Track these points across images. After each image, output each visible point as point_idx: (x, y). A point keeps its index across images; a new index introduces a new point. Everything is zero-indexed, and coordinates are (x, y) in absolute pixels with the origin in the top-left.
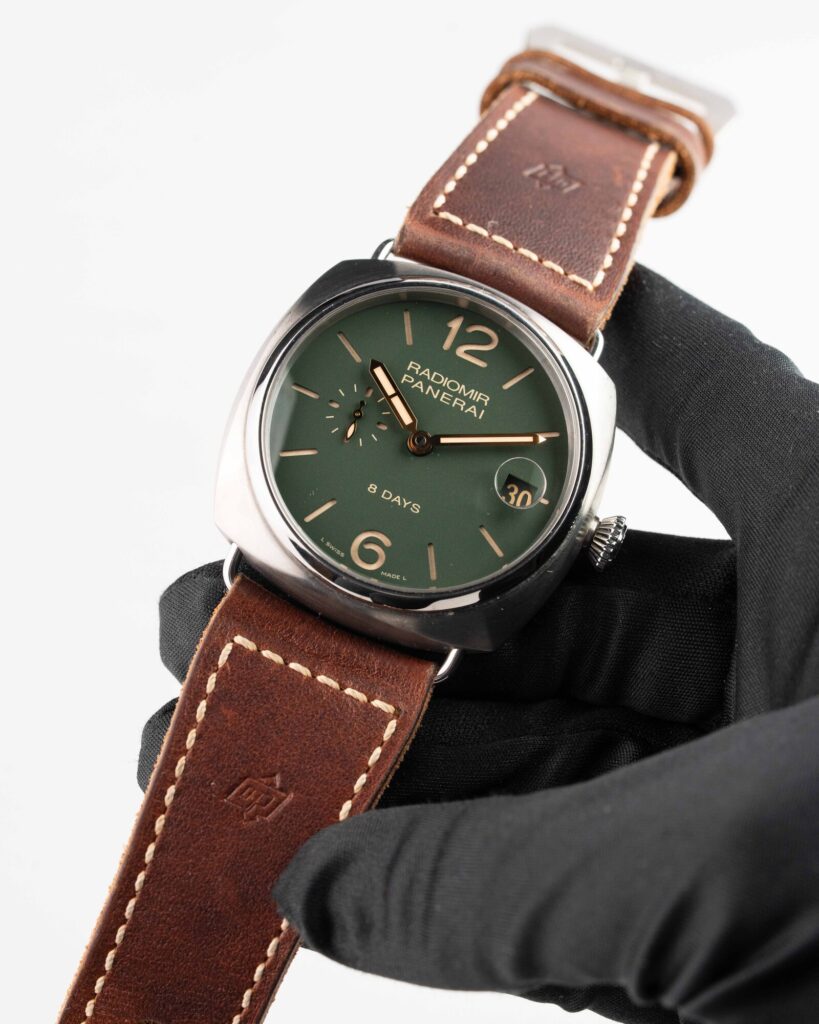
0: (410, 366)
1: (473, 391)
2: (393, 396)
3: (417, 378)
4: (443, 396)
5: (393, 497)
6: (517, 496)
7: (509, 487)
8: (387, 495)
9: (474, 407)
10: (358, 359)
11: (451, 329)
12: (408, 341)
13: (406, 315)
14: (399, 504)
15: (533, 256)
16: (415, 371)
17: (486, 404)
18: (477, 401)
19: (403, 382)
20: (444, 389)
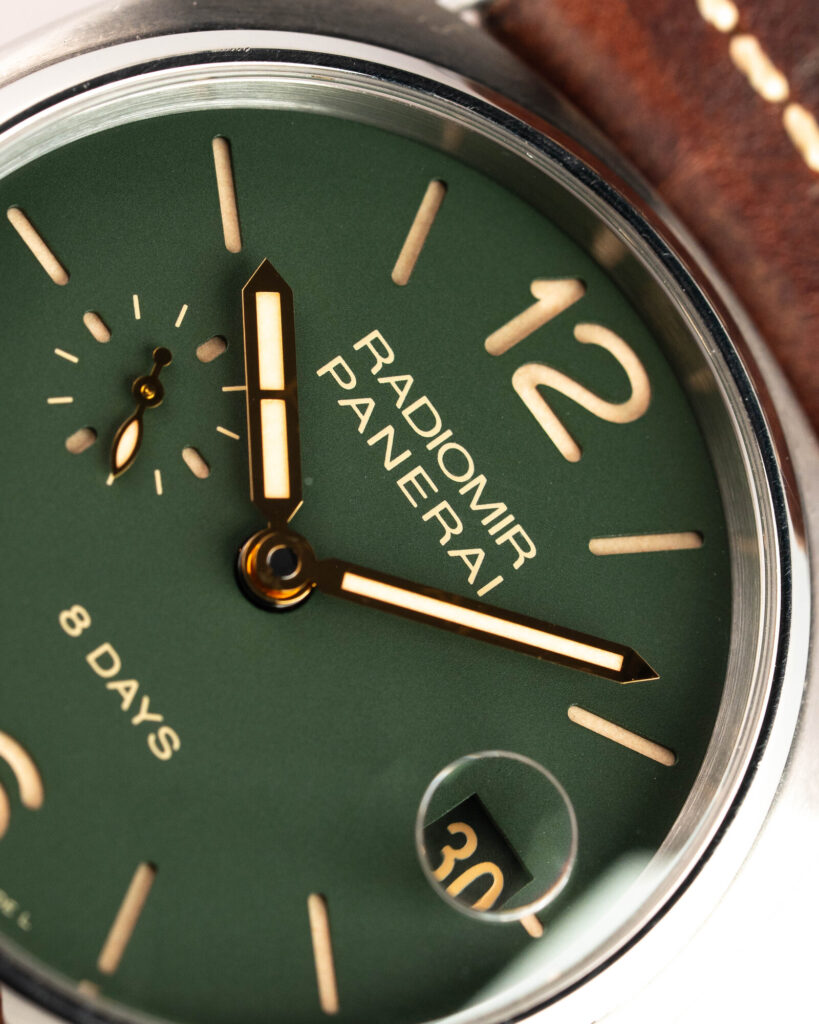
0: (366, 341)
1: (502, 507)
2: (272, 395)
3: (368, 386)
4: (411, 476)
5: (119, 677)
6: (461, 867)
7: (454, 829)
8: (106, 662)
9: (481, 553)
10: (231, 238)
11: (533, 300)
12: (401, 271)
13: (432, 193)
14: (126, 705)
16: (374, 362)
17: (517, 565)
18: (500, 541)
19: (321, 372)
20: (424, 457)
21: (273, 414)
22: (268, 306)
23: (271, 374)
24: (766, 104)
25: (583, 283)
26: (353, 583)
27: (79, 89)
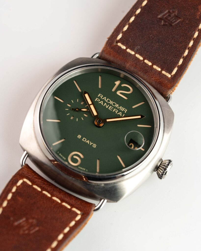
0: (99, 95)
1: (121, 107)
2: (91, 104)
3: (101, 100)
4: (110, 108)
5: (87, 141)
8: (84, 140)
9: (121, 113)
10: (80, 90)
11: (116, 84)
12: (100, 87)
13: (100, 77)
14: (89, 143)
15: (150, 64)
16: (101, 97)
17: (125, 112)
18: (122, 111)
19: (95, 100)
20: (110, 105)
21: (92, 107)
22: (87, 95)
23: (90, 102)
24: (133, 55)
25: (120, 80)
26: (108, 120)
27: (56, 80)
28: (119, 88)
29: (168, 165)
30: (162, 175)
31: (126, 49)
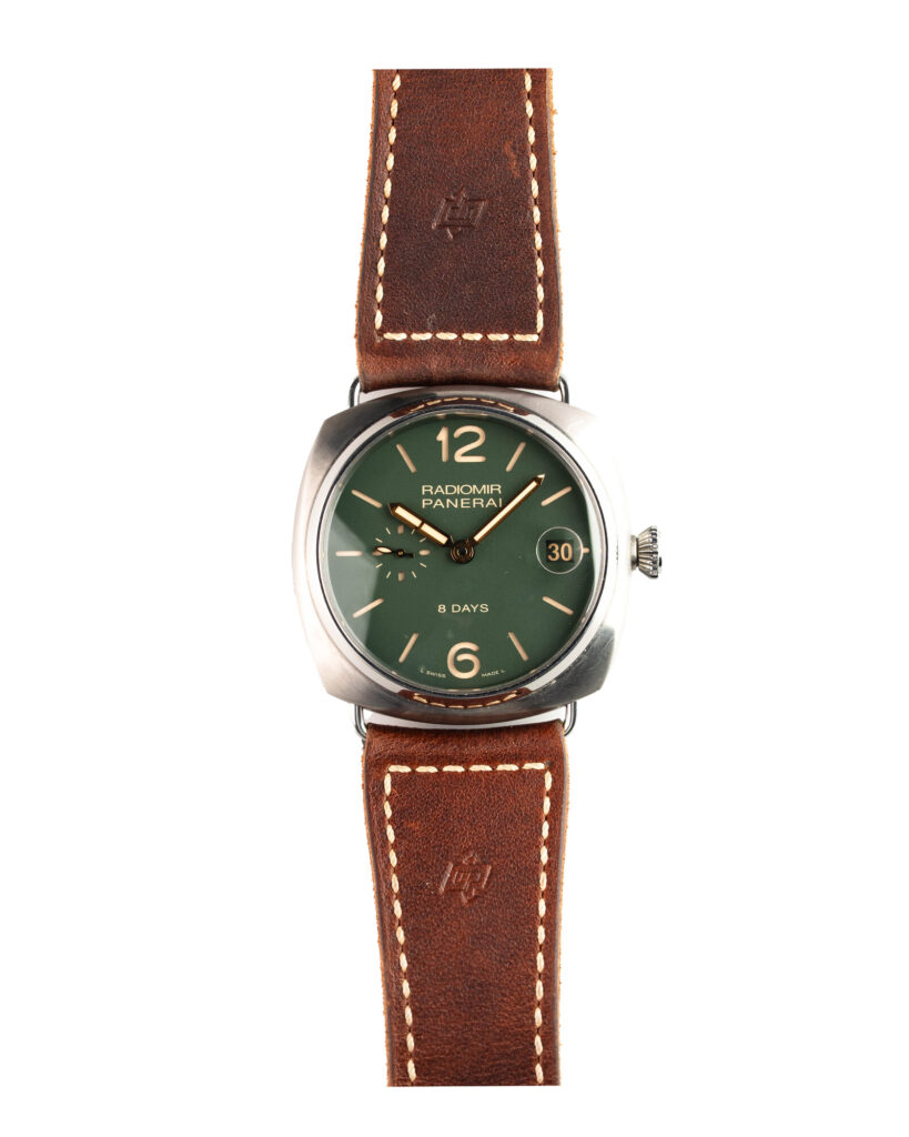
0: (424, 490)
1: (484, 486)
2: (422, 525)
3: (434, 498)
4: (462, 503)
5: (462, 608)
6: (559, 551)
7: (550, 548)
8: (456, 608)
9: (491, 499)
10: (377, 504)
11: (441, 442)
12: (412, 470)
13: (399, 448)
14: (469, 611)
15: (478, 337)
16: (430, 492)
17: (500, 493)
18: (492, 493)
19: (424, 508)
20: (460, 497)
21: (427, 529)
22: (400, 511)
23: (416, 522)
24: (431, 340)
25: (444, 426)
28: (455, 444)
29: (655, 541)
30: (655, 569)
31: (409, 335)
